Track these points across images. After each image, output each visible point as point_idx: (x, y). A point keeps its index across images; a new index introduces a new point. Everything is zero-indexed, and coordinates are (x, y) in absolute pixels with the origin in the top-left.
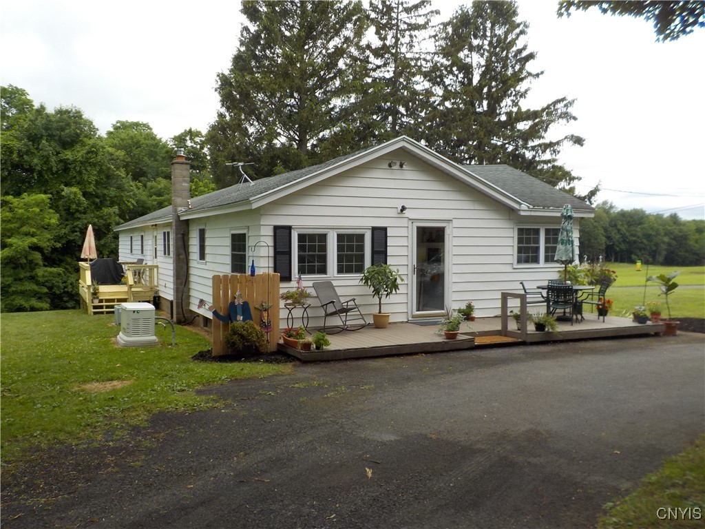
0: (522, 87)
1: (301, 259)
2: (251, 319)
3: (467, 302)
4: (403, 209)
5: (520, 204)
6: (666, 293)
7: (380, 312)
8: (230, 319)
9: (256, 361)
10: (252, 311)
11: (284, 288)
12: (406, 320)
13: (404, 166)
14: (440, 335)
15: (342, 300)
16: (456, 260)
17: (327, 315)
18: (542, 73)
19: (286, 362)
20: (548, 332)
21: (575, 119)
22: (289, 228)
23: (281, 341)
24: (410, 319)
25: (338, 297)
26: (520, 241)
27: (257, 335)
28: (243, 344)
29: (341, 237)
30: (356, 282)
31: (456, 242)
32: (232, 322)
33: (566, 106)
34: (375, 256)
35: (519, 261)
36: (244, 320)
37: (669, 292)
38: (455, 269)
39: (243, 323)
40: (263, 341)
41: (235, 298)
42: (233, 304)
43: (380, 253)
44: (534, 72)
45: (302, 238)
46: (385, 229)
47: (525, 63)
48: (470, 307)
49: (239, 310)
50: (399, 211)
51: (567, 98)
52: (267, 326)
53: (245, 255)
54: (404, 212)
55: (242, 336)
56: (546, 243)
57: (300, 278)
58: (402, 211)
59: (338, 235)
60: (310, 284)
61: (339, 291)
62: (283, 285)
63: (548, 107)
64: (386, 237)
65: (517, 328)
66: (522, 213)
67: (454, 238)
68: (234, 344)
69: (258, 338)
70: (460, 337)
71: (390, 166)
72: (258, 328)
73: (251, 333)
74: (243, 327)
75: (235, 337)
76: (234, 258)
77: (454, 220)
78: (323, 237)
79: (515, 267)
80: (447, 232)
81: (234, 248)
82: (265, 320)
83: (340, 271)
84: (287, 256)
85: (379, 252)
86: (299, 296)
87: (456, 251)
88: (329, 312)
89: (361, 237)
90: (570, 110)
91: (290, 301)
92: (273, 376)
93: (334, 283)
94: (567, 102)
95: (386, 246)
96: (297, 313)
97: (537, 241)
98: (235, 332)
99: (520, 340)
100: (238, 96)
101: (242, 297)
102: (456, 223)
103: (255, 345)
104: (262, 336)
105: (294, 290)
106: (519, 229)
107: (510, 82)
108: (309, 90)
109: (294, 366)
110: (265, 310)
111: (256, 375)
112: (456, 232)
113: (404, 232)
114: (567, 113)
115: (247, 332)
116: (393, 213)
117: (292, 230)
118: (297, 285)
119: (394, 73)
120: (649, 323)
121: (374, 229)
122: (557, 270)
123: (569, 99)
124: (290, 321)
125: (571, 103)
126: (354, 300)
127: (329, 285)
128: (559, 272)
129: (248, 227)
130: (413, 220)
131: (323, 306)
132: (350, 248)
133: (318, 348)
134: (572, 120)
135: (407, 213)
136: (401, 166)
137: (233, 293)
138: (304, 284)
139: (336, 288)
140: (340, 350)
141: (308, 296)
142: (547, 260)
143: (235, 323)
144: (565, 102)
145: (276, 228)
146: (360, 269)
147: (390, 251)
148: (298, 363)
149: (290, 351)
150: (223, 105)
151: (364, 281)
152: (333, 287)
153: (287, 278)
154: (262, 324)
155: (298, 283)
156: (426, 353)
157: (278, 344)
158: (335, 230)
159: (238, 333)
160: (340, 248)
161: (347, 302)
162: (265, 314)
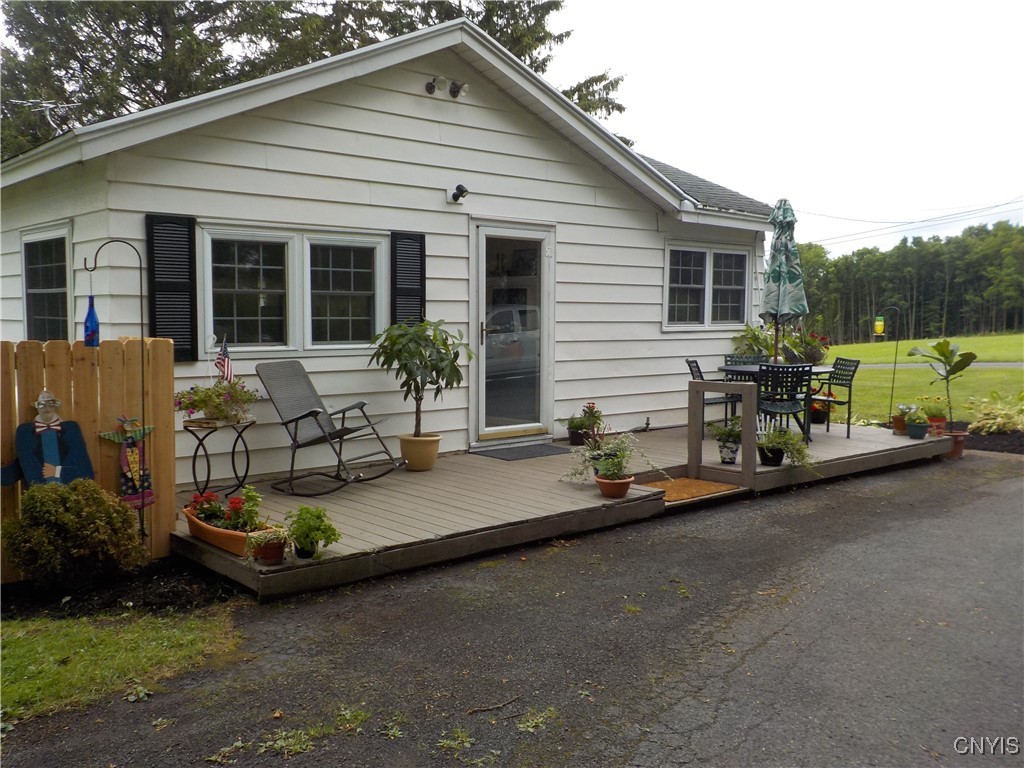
0: (540, 52)
1: (221, 305)
2: (88, 472)
3: (585, 403)
4: (461, 192)
5: (681, 199)
6: (946, 378)
7: (417, 433)
8: (20, 475)
9: (111, 606)
10: (93, 451)
11: (186, 379)
12: (465, 448)
13: (462, 93)
14: (582, 488)
15: (331, 407)
16: (563, 314)
17: (297, 446)
18: (568, 34)
19: (209, 602)
20: (791, 468)
21: (620, 108)
22: (189, 223)
23: (182, 529)
24: (473, 444)
25: (318, 399)
26: (674, 277)
27: (110, 522)
28: (66, 554)
29: (319, 253)
30: (362, 363)
31: (564, 272)
32: (26, 486)
33: (606, 88)
34: (399, 300)
35: (672, 318)
36: (66, 478)
37: (951, 377)
38: (561, 334)
39: (63, 489)
40: (131, 538)
41: (35, 412)
42: (28, 428)
43: (410, 294)
44: (556, 33)
45: (221, 249)
46: (419, 239)
47: (543, 17)
48: (591, 414)
49: (50, 448)
50: (450, 198)
51: (608, 75)
52: (137, 490)
53: (64, 295)
54: (461, 200)
55: (60, 529)
56: (714, 283)
57: (225, 354)
58: (456, 197)
59: (314, 248)
60: (250, 368)
61: (321, 386)
62: (180, 371)
63: (579, 88)
64: (423, 256)
65: (720, 460)
66: (685, 218)
67: (559, 266)
68: (33, 554)
69: (115, 531)
70: (637, 491)
71: (430, 88)
72: (110, 499)
73: (91, 519)
74: (64, 501)
75: (39, 535)
76: (34, 304)
77: (559, 227)
78: (276, 253)
79: (665, 329)
80: (547, 251)
81: (32, 278)
82: (134, 472)
83: (319, 335)
84: (186, 297)
85: (408, 293)
86: (226, 402)
87: (563, 293)
88: (302, 437)
89: (366, 255)
90: (612, 95)
91: (199, 415)
92: (180, 677)
93: (308, 365)
94: (607, 82)
95: (423, 279)
96: (220, 442)
97: (700, 279)
98: (35, 519)
99: (742, 489)
100: (42, 20)
101: (57, 410)
102: (563, 234)
103: (105, 553)
104: (127, 522)
105: (211, 384)
106: (673, 253)
107: (526, 39)
108: (181, 20)
109: (238, 617)
110: (134, 444)
111: (119, 686)
112: (564, 253)
113: (459, 247)
114: (607, 100)
115: (79, 515)
116: (436, 201)
117: (198, 231)
118: (216, 372)
119: (333, 10)
120: (928, 437)
121: (396, 237)
122: (732, 335)
123: (612, 77)
124: (201, 465)
125: (614, 85)
126: (361, 406)
127: (294, 371)
128: (734, 339)
129: (72, 221)
130: (477, 221)
131: (285, 424)
132: (342, 281)
133: (302, 553)
134: (615, 113)
135: (467, 204)
136: (455, 92)
137: (29, 395)
138: (236, 368)
139: (311, 377)
140: (365, 554)
141: (251, 399)
142: (717, 316)
143: (37, 490)
144: (604, 83)
145: (153, 221)
146: (365, 332)
147: (432, 290)
148: (245, 602)
149: (217, 563)
150: (10, 32)
151: (382, 359)
152: (304, 376)
153: (187, 353)
154: (126, 487)
155: (220, 364)
156: (569, 536)
157: (173, 538)
158: (306, 235)
159: (48, 522)
160: (317, 281)
161: (343, 412)
162: (133, 456)
